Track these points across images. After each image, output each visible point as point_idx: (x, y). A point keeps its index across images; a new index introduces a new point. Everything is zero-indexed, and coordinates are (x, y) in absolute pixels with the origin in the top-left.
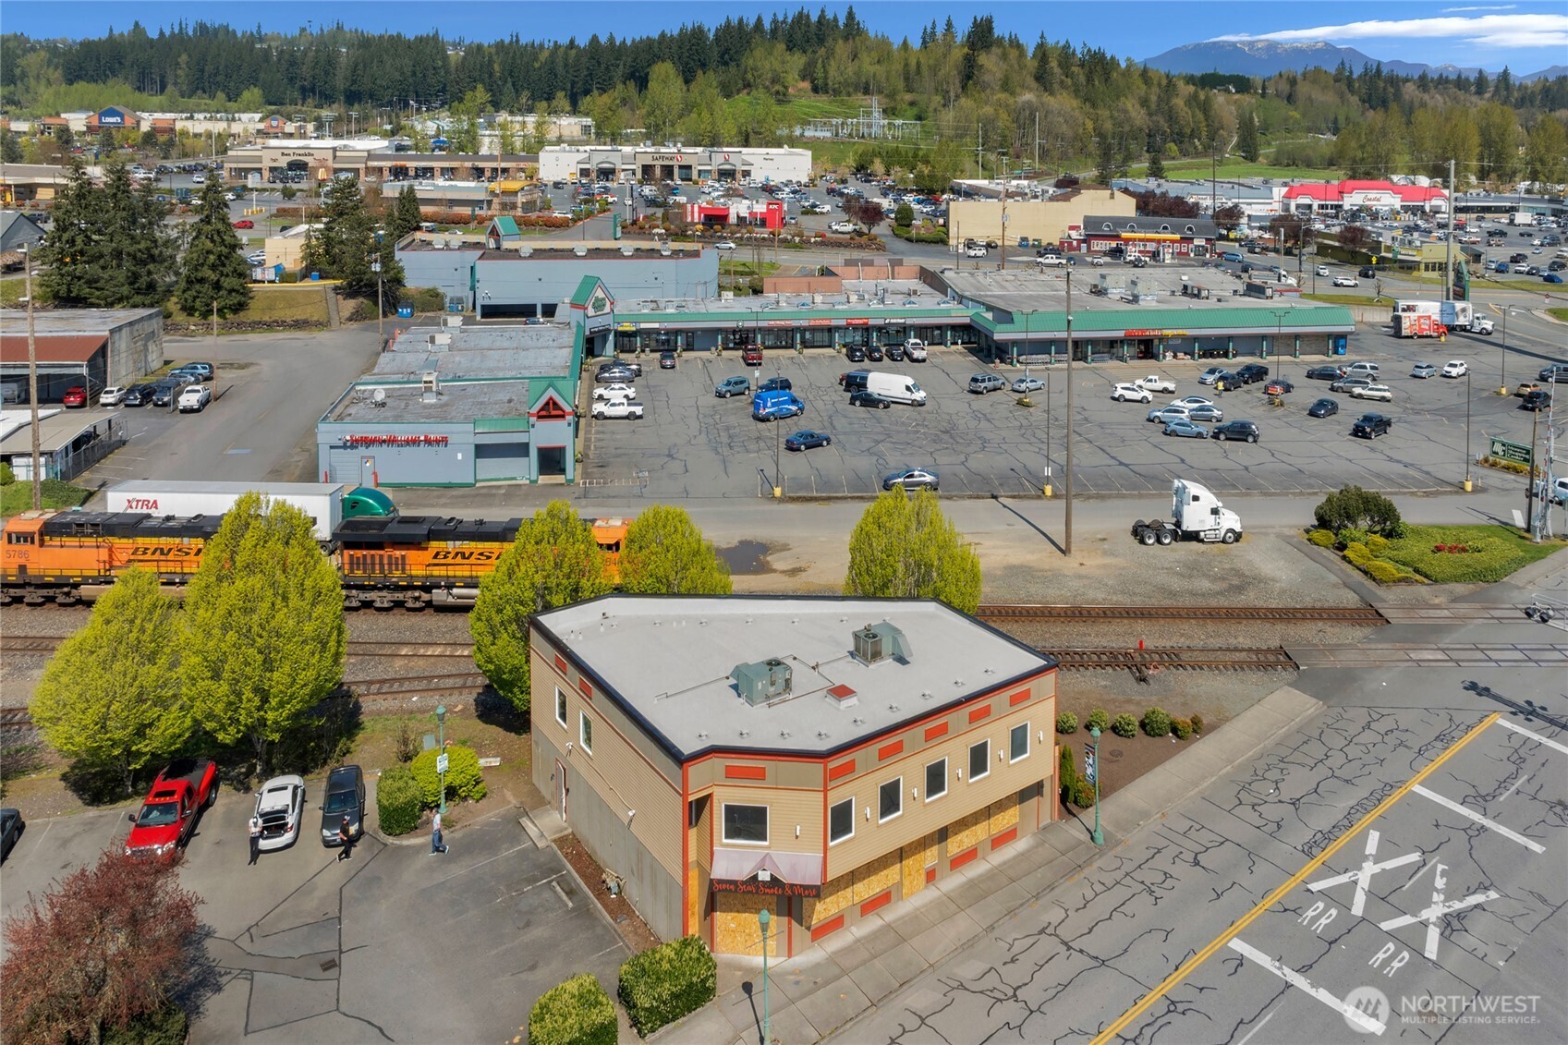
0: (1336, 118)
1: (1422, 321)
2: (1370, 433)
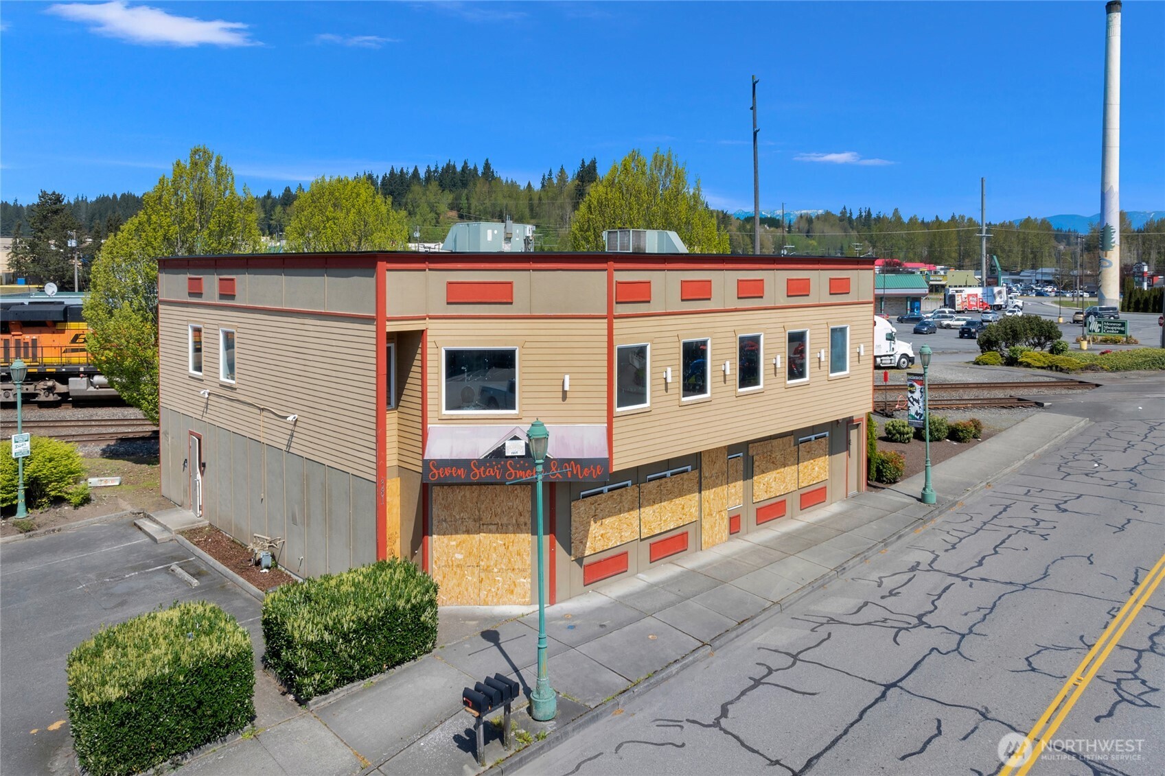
0: (842, 247)
1: (971, 298)
2: (974, 333)
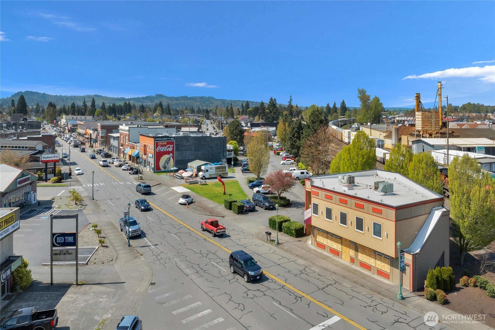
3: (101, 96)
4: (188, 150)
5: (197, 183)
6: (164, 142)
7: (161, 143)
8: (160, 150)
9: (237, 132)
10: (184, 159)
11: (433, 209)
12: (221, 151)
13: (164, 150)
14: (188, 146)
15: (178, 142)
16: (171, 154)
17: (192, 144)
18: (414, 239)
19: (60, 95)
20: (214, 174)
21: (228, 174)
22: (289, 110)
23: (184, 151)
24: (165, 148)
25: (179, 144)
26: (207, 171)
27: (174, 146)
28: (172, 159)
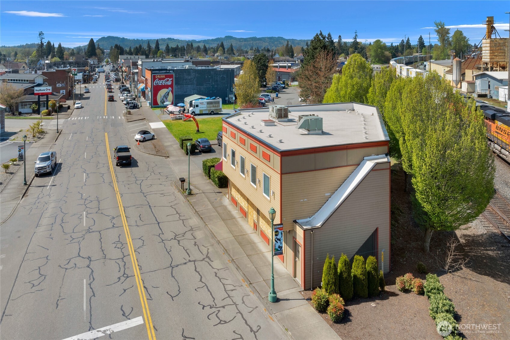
3: (173, 39)
4: (189, 84)
5: (181, 119)
6: (162, 75)
7: (159, 77)
8: (157, 83)
9: (259, 66)
10: (185, 94)
11: (365, 158)
12: (228, 85)
13: (162, 84)
14: (189, 79)
15: (177, 75)
16: (170, 88)
17: (194, 78)
18: (322, 204)
19: (137, 39)
20: (205, 110)
21: (222, 110)
22: (354, 47)
23: (184, 86)
24: (163, 81)
25: (179, 77)
26: (197, 106)
27: (173, 79)
28: (170, 93)
